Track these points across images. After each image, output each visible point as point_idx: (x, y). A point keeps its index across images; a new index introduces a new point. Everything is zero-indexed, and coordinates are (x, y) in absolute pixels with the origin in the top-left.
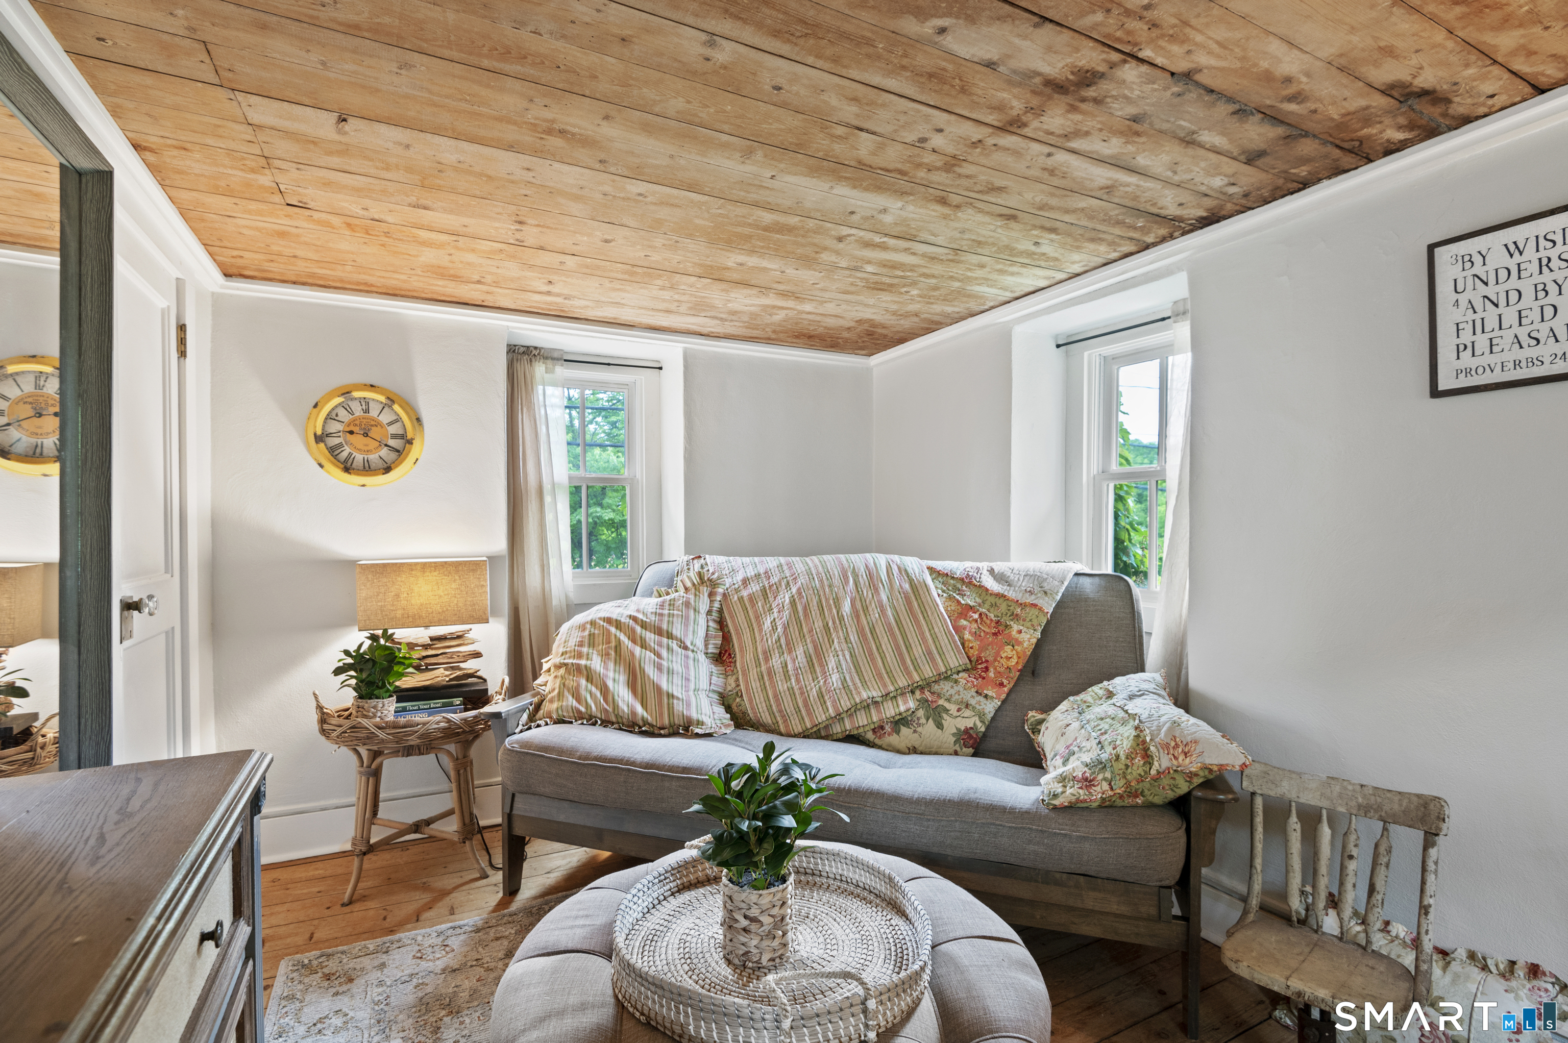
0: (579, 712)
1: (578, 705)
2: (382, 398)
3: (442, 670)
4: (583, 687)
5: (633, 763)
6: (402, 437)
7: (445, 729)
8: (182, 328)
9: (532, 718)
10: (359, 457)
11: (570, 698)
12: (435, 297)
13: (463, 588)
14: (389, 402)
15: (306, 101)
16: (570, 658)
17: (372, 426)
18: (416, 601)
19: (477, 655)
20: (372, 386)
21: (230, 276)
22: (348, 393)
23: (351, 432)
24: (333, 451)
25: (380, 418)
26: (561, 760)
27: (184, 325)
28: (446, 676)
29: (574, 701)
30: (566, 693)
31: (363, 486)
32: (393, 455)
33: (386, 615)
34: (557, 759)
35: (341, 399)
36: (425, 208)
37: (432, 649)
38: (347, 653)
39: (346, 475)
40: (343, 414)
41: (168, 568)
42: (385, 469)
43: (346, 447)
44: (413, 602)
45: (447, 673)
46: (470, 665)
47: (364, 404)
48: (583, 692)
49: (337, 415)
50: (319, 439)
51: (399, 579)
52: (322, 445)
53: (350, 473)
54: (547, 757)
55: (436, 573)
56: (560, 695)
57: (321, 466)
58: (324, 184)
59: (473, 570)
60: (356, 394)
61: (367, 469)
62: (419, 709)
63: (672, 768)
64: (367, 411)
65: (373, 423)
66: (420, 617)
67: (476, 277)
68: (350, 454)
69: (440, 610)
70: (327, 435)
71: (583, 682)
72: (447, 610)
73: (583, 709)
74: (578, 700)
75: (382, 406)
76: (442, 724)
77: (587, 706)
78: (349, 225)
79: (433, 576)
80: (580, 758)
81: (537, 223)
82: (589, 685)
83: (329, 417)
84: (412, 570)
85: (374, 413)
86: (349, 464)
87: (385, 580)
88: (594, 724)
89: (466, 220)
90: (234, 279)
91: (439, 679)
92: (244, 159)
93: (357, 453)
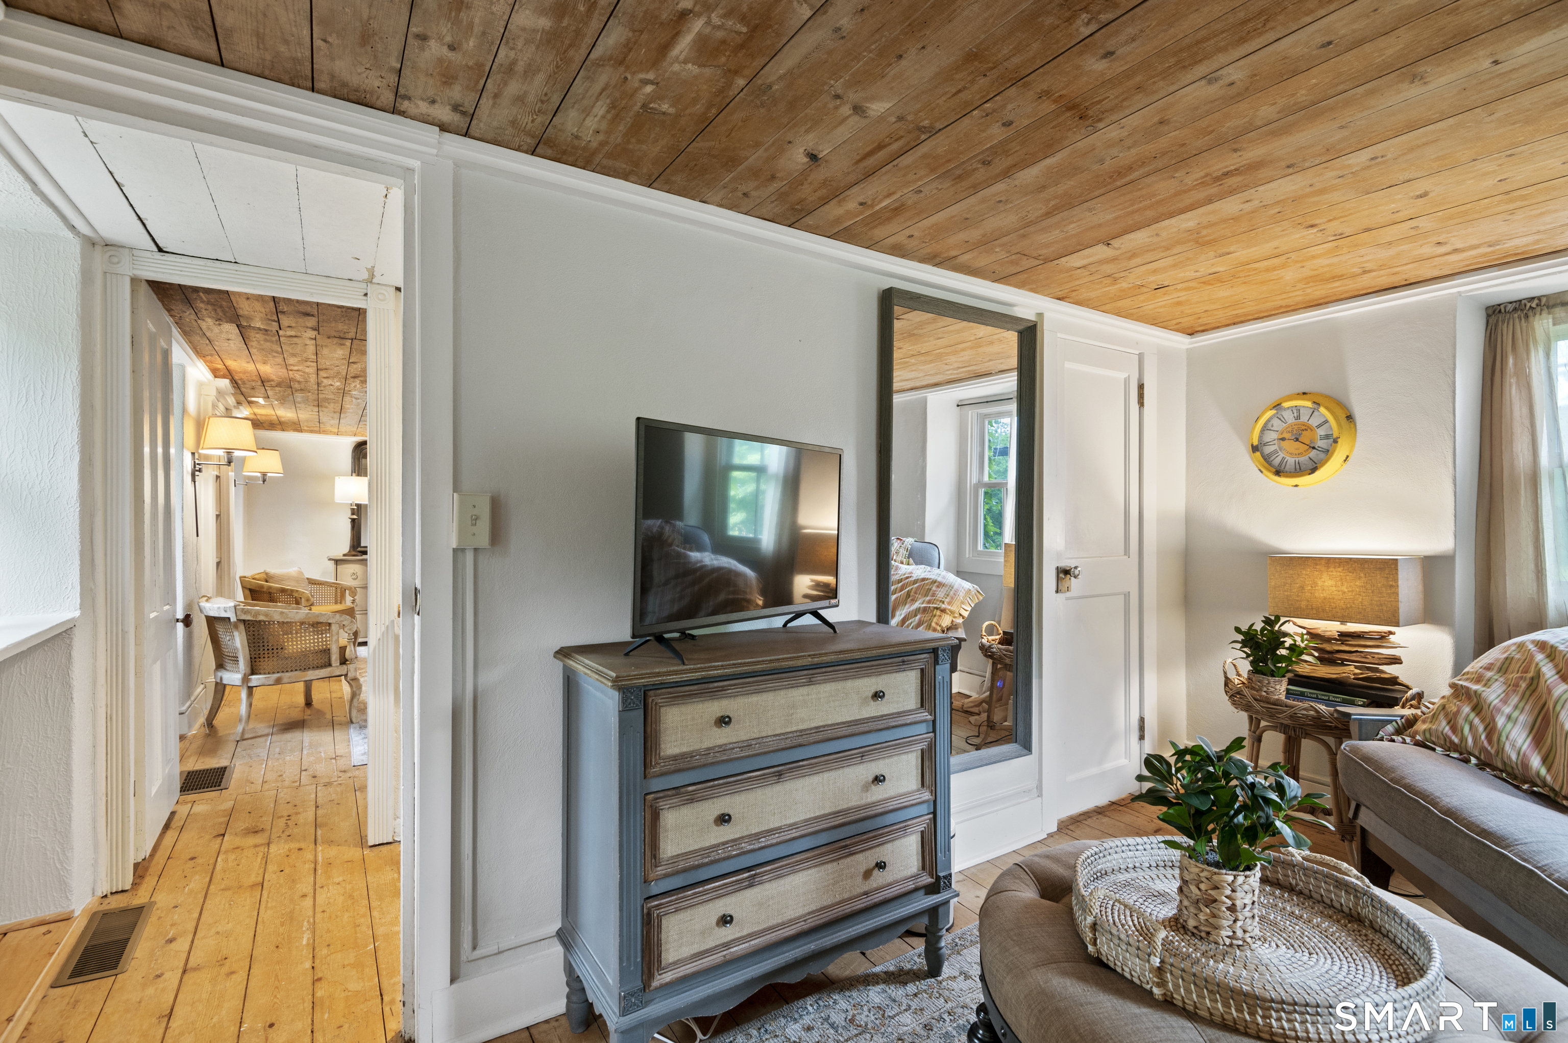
0: (1452, 742)
1: (1450, 733)
2: (1309, 404)
3: (1352, 668)
4: (1463, 715)
5: (1435, 804)
6: (1327, 437)
7: (1314, 718)
8: (1141, 387)
9: (1399, 732)
10: (1291, 461)
11: (1444, 723)
12: (1357, 293)
13: (1369, 586)
14: (1316, 406)
15: (1081, 248)
16: (1467, 680)
17: (1303, 430)
18: (1320, 594)
19: (1396, 661)
20: (1304, 393)
21: (1193, 334)
22: (1278, 405)
23: (1283, 439)
24: (1267, 459)
25: (1310, 422)
26: (1375, 775)
27: (1143, 384)
28: (1354, 674)
29: (1447, 728)
30: (1441, 717)
31: (1296, 486)
32: (1322, 455)
33: (1292, 604)
34: (1372, 773)
35: (1274, 412)
36: (1228, 254)
37: (1347, 645)
38: (1238, 630)
39: (1277, 478)
40: (1276, 423)
41: (1127, 552)
42: (1311, 470)
43: (1280, 453)
44: (1317, 595)
45: (1357, 671)
46: (1391, 670)
47: (1295, 411)
48: (1461, 721)
49: (1272, 426)
50: (1255, 449)
51: (1304, 572)
52: (1258, 454)
53: (1280, 476)
54: (1366, 769)
55: (1340, 569)
56: (1434, 717)
57: (1261, 472)
58: (1153, 272)
59: (1380, 569)
60: (1286, 405)
61: (1299, 471)
62: (1317, 698)
63: (1470, 825)
64: (1298, 418)
65: (1303, 428)
66: (1324, 610)
67: (1360, 271)
68: (1283, 458)
69: (1344, 606)
70: (1265, 445)
71: (1466, 709)
72: (1351, 607)
73: (1456, 740)
74: (1454, 729)
75: (1312, 411)
76: (1312, 713)
77: (1463, 739)
78: (1204, 283)
79: (1337, 572)
80: (1391, 780)
81: (1326, 220)
82: (1472, 715)
83: (1265, 429)
84: (1316, 565)
85: (1304, 419)
86: (1283, 467)
87: (1291, 572)
88: (1467, 761)
89: (1275, 243)
90: (1196, 335)
91: (1344, 675)
92: (1101, 282)
93: (1288, 454)
